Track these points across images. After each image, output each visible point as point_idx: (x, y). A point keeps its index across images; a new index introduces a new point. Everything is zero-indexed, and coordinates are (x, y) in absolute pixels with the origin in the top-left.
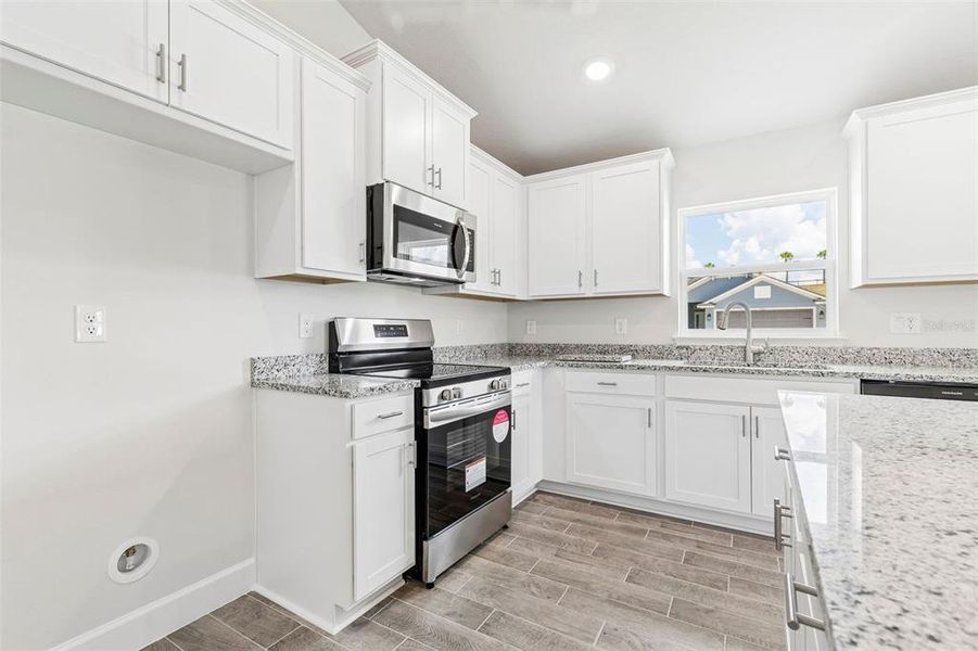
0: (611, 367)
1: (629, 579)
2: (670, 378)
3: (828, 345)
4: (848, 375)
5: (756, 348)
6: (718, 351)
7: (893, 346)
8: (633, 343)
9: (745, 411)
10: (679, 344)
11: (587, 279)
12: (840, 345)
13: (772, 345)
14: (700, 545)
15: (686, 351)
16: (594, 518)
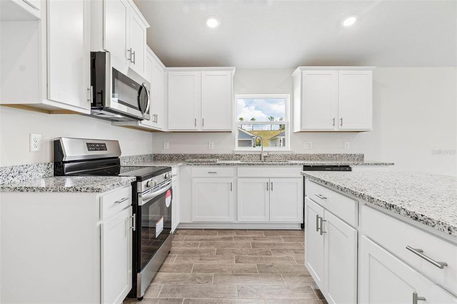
0: (214, 165)
1: (237, 261)
2: (240, 169)
3: (287, 153)
4: (300, 164)
5: (265, 154)
6: (251, 156)
7: (306, 153)
8: (217, 153)
9: (267, 180)
10: (235, 154)
11: (199, 123)
12: (290, 153)
13: (270, 153)
14: (254, 239)
15: (239, 156)
16: (208, 237)
